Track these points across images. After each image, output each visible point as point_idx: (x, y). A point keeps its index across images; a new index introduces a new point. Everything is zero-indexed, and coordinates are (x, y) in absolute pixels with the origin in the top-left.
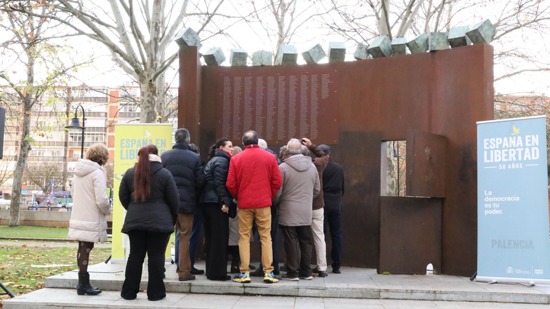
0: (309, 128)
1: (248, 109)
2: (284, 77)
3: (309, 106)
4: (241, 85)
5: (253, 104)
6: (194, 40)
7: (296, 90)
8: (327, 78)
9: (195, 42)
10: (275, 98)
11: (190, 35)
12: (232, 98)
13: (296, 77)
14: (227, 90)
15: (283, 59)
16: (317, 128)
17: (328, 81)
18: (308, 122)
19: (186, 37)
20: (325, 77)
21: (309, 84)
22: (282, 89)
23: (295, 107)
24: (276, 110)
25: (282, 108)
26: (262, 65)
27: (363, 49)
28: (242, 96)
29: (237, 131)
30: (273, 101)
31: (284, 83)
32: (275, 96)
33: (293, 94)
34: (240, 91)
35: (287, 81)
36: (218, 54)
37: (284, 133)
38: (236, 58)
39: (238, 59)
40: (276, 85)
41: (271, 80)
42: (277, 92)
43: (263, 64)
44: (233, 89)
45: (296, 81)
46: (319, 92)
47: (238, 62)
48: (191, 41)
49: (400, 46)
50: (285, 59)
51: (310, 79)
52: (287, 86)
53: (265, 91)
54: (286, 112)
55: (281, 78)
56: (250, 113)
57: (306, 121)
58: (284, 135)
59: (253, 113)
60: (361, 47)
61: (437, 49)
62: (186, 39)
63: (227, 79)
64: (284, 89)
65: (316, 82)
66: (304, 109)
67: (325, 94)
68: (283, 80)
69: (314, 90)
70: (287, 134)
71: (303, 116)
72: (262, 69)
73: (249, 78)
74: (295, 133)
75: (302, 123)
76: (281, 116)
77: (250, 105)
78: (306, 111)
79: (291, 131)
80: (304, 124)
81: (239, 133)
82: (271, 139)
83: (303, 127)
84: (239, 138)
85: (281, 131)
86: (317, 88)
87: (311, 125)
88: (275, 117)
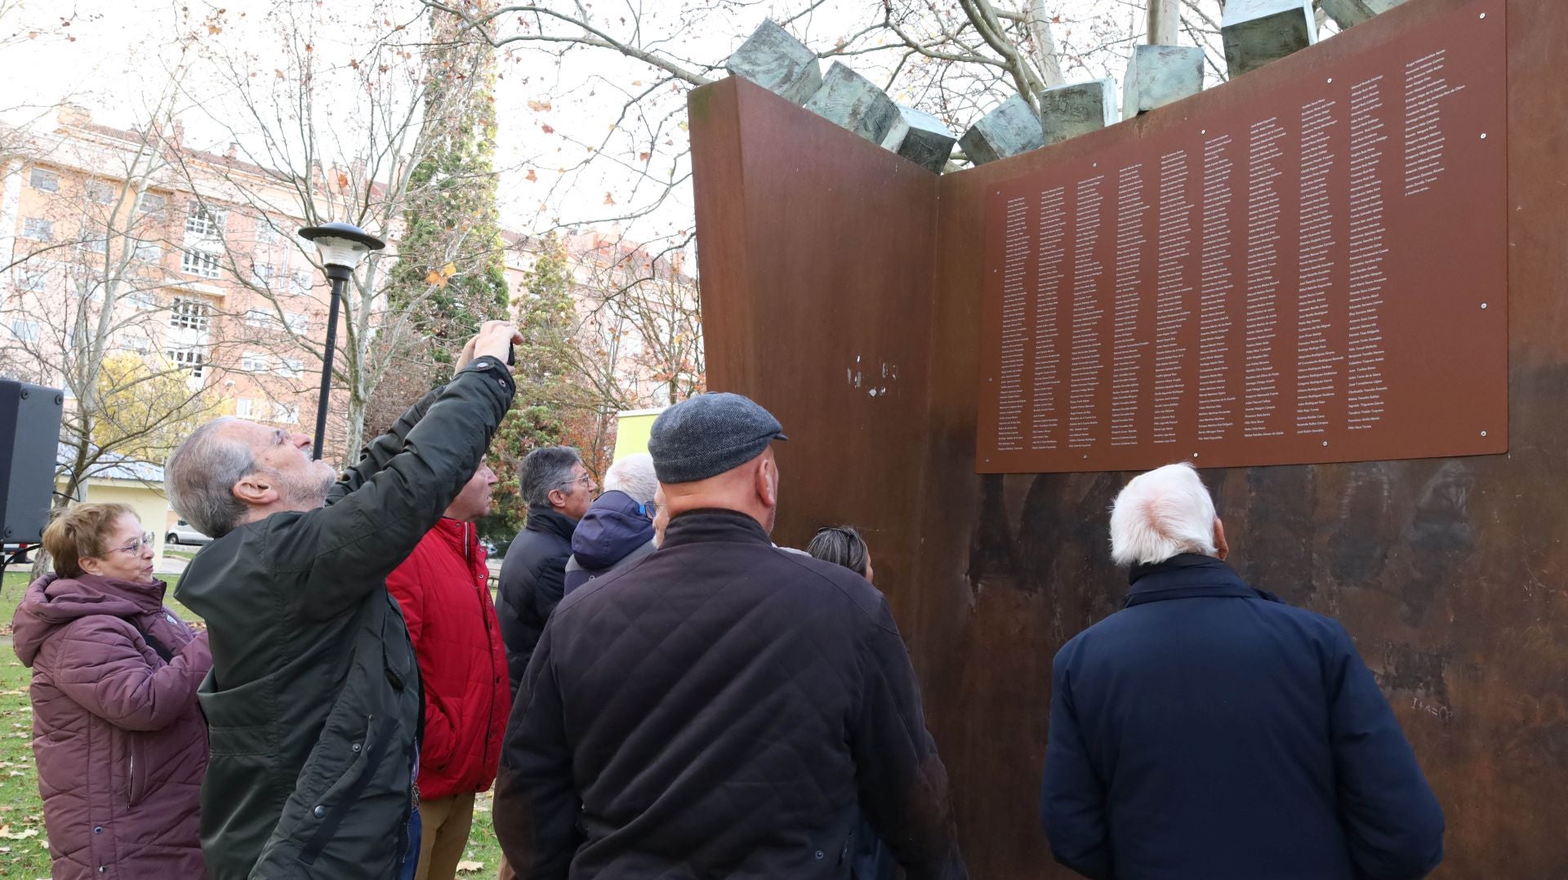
0: (1342, 368)
1: (1086, 313)
2: (1225, 139)
3: (1340, 254)
4: (1062, 219)
5: (1105, 293)
6: (780, 66)
7: (1277, 185)
8: (1436, 76)
9: (785, 71)
10: (1188, 248)
11: (765, 48)
12: (1031, 281)
13: (1278, 124)
14: (1016, 248)
15: (1230, 59)
16: (1378, 366)
17: (1442, 89)
18: (1337, 339)
19: (744, 59)
20: (1422, 72)
21: (1339, 140)
22: (1217, 196)
23: (1274, 271)
24: (1192, 301)
25: (1216, 288)
26: (1141, 113)
28: (1068, 265)
29: (1048, 415)
30: (1181, 261)
31: (1227, 169)
32: (1188, 236)
33: (1263, 208)
34: (1059, 245)
35: (1239, 151)
36: (1002, 121)
37: (1225, 406)
38: (1052, 117)
39: (1065, 118)
40: (1193, 186)
41: (1174, 165)
42: (1196, 218)
43: (1148, 104)
44: (1034, 244)
45: (1278, 142)
46: (1391, 165)
48: (768, 72)
50: (1236, 53)
51: (1342, 112)
52: (1238, 179)
53: (1151, 224)
54: (1236, 304)
55: (1214, 149)
56: (1095, 329)
57: (1326, 334)
58: (1228, 419)
59: (1105, 329)
62: (746, 67)
63: (1017, 207)
64: (1226, 194)
65: (1373, 114)
66: (1314, 277)
67: (1423, 166)
68: (1222, 155)
69: (1364, 159)
70: (1237, 412)
71: (1312, 312)
72: (1140, 128)
73: (1092, 182)
74: (1274, 400)
75: (1307, 346)
76: (1215, 325)
77: (1094, 296)
78: (1325, 282)
79: (1256, 392)
80: (1315, 352)
81: (1054, 422)
82: (1172, 438)
83: (1311, 366)
84: (1052, 444)
85: (1213, 397)
86: (1378, 147)
87: (1352, 353)
88: (1189, 336)
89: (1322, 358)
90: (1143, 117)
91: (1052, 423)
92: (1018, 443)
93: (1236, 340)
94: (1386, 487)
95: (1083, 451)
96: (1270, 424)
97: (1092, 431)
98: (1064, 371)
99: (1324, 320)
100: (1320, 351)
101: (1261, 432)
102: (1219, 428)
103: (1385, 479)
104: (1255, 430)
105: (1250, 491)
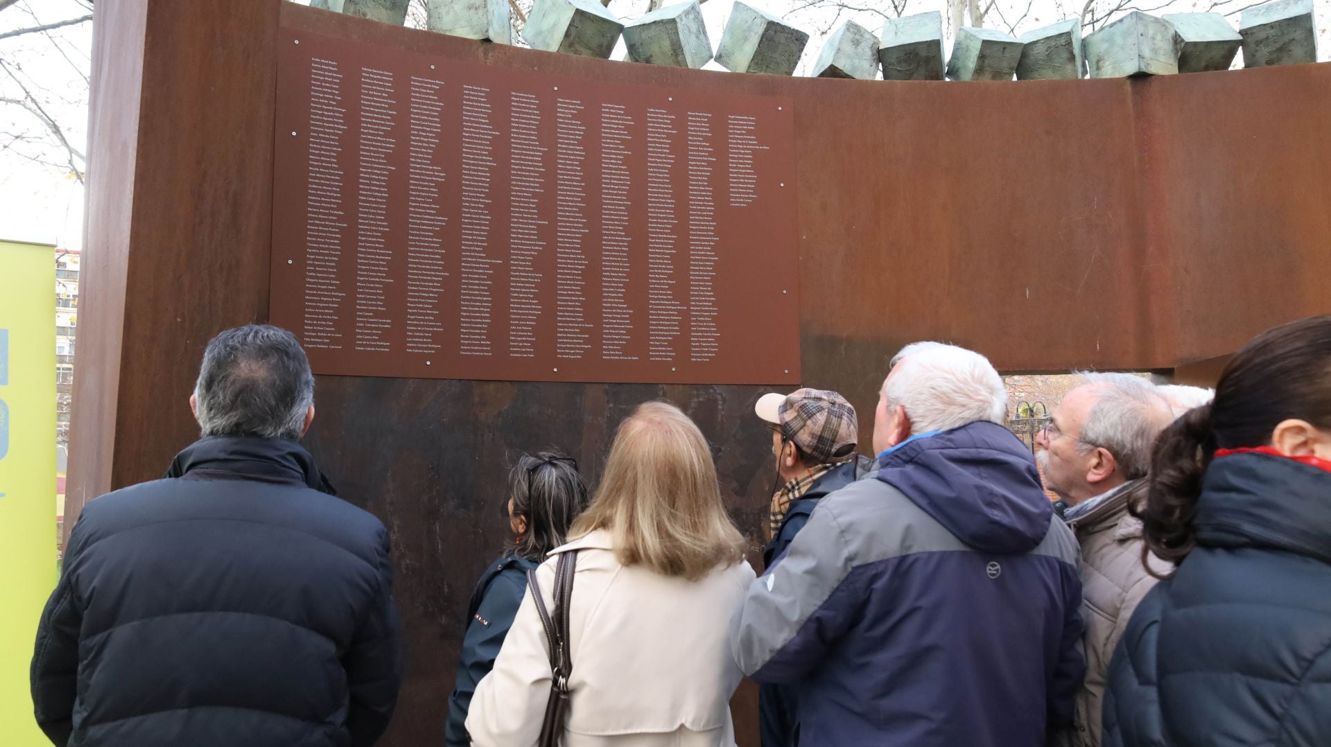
0: (686, 315)
1: (425, 217)
2: (576, 105)
3: (681, 229)
4: (391, 107)
5: (450, 202)
7: (626, 160)
8: (749, 132)
10: (542, 186)
12: (348, 160)
13: (627, 112)
14: (327, 118)
15: (567, 35)
16: (714, 319)
17: (753, 141)
18: (681, 291)
20: (740, 125)
21: (679, 146)
22: (570, 153)
23: (625, 229)
24: (548, 234)
25: (571, 229)
26: (487, 40)
27: (863, 44)
28: (399, 158)
29: (377, 314)
30: (535, 195)
31: (580, 130)
32: (541, 175)
33: (615, 178)
34: (387, 134)
35: (590, 119)
37: (583, 331)
40: (547, 132)
41: (524, 105)
42: (550, 160)
43: (492, 35)
44: (353, 118)
45: (627, 127)
46: (719, 180)
47: (367, 11)
49: (1007, 51)
50: (575, 31)
51: (680, 124)
52: (592, 142)
53: (501, 149)
54: (592, 246)
55: (567, 108)
56: (437, 234)
57: (671, 287)
58: (586, 341)
59: (450, 237)
60: (857, 37)
61: (1153, 69)
63: (325, 72)
64: (580, 152)
65: (706, 139)
66: (661, 245)
67: (742, 190)
68: (574, 117)
69: (699, 168)
70: (595, 337)
71: (660, 270)
72: (486, 53)
73: (431, 83)
74: (629, 332)
75: (657, 294)
76: (571, 260)
77: (435, 201)
78: (671, 249)
79: (613, 323)
80: (663, 299)
81: (387, 324)
82: (530, 353)
83: (660, 310)
84: (384, 347)
85: (572, 322)
86: (710, 163)
87: (693, 306)
88: (546, 263)
89: (669, 305)
90: (486, 45)
91: (385, 323)
92: (334, 341)
93: (592, 277)
94: (720, 402)
95: (429, 357)
96: (626, 350)
97: (436, 337)
98: (398, 269)
99: (670, 277)
100: (667, 300)
101: (619, 355)
102: (578, 349)
103: (719, 397)
104: (611, 352)
105: (608, 402)
